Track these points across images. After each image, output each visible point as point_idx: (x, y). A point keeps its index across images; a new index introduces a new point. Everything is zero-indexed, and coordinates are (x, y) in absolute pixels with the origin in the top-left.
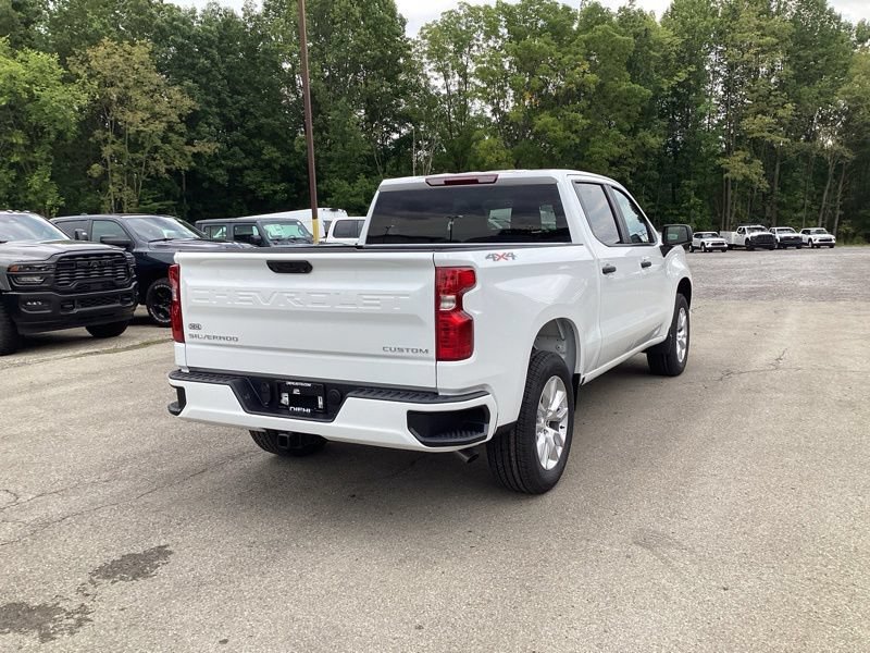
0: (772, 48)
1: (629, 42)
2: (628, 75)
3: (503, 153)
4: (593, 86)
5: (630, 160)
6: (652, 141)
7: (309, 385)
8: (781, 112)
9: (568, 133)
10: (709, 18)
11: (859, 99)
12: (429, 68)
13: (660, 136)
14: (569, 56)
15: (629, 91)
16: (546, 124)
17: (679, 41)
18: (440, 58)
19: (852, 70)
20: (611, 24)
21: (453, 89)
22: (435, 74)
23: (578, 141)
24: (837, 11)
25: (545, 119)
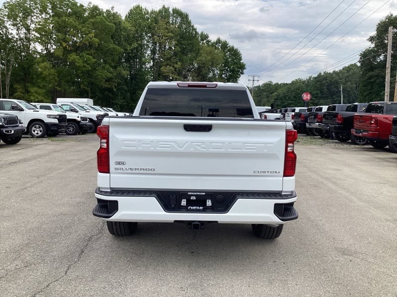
0: (171, 38)
1: (113, 26)
2: (112, 41)
3: (52, 70)
4: (97, 44)
5: (114, 80)
6: (124, 72)
7: (204, 194)
8: (176, 66)
9: (85, 64)
10: (146, 21)
11: (204, 63)
12: (8, 24)
13: (127, 71)
14: (85, 28)
15: (114, 48)
16: (74, 59)
17: (134, 29)
18: (15, 19)
19: (201, 51)
20: (104, 16)
21: (22, 36)
22: (12, 27)
23: (90, 68)
24: (195, 26)
25: (73, 56)
